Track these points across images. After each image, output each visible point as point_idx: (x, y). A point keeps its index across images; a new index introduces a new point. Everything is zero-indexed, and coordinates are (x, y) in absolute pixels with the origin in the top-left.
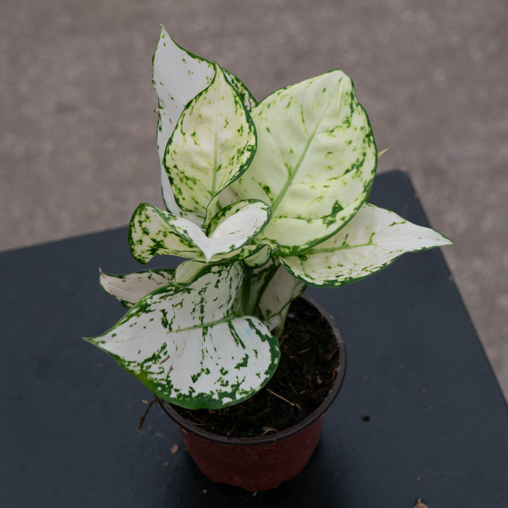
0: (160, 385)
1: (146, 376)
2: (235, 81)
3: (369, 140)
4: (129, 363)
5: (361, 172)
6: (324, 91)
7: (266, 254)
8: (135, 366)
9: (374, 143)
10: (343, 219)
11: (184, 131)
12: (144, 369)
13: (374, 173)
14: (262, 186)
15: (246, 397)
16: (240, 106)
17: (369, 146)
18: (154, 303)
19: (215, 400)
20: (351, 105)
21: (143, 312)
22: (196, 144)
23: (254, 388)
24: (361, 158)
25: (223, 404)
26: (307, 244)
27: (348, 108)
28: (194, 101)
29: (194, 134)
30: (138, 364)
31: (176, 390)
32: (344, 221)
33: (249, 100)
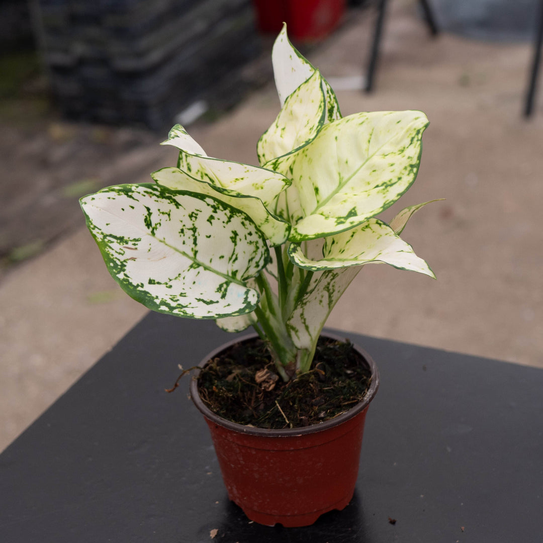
0: (114, 262)
1: (105, 247)
2: (330, 92)
3: (411, 170)
4: (95, 227)
5: (388, 191)
6: (398, 122)
7: (283, 236)
8: (98, 233)
9: (416, 175)
10: (352, 223)
11: (278, 125)
12: (106, 240)
13: (399, 197)
14: (315, 186)
15: (182, 316)
16: (321, 110)
17: (409, 174)
18: (137, 192)
19: (156, 303)
20: (412, 139)
21: (125, 194)
22: (281, 136)
23: (194, 315)
24: (394, 180)
25: (159, 309)
26: (315, 235)
27: (409, 139)
28: (290, 97)
29: (283, 129)
30: (102, 233)
31: (125, 275)
32: (352, 225)
33: (336, 113)
